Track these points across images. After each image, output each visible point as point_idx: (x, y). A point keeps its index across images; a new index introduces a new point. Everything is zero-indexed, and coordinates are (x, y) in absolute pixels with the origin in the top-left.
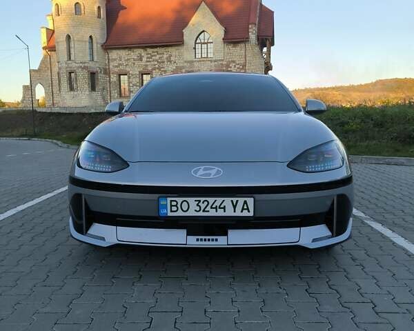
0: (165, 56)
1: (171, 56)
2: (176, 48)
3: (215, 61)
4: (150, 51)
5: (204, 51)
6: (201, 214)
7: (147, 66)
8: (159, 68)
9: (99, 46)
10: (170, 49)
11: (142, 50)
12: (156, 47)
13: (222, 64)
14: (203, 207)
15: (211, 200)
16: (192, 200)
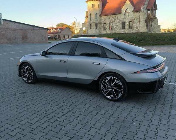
0: (116, 17)
1: (118, 17)
2: (119, 14)
3: (131, 18)
4: (112, 16)
5: (128, 15)
7: (111, 21)
8: (114, 21)
9: (98, 16)
10: (117, 15)
11: (110, 16)
12: (114, 15)
13: (132, 19)
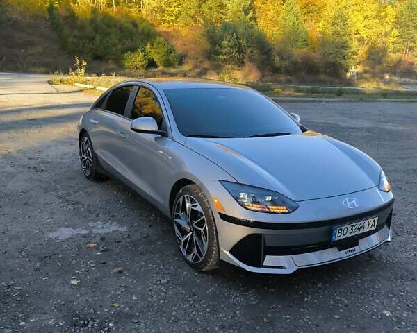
6: (353, 234)
14: (354, 229)
15: (358, 224)
16: (349, 227)
